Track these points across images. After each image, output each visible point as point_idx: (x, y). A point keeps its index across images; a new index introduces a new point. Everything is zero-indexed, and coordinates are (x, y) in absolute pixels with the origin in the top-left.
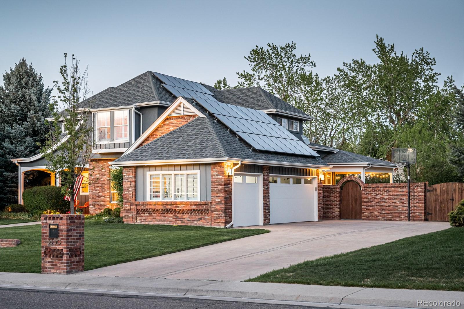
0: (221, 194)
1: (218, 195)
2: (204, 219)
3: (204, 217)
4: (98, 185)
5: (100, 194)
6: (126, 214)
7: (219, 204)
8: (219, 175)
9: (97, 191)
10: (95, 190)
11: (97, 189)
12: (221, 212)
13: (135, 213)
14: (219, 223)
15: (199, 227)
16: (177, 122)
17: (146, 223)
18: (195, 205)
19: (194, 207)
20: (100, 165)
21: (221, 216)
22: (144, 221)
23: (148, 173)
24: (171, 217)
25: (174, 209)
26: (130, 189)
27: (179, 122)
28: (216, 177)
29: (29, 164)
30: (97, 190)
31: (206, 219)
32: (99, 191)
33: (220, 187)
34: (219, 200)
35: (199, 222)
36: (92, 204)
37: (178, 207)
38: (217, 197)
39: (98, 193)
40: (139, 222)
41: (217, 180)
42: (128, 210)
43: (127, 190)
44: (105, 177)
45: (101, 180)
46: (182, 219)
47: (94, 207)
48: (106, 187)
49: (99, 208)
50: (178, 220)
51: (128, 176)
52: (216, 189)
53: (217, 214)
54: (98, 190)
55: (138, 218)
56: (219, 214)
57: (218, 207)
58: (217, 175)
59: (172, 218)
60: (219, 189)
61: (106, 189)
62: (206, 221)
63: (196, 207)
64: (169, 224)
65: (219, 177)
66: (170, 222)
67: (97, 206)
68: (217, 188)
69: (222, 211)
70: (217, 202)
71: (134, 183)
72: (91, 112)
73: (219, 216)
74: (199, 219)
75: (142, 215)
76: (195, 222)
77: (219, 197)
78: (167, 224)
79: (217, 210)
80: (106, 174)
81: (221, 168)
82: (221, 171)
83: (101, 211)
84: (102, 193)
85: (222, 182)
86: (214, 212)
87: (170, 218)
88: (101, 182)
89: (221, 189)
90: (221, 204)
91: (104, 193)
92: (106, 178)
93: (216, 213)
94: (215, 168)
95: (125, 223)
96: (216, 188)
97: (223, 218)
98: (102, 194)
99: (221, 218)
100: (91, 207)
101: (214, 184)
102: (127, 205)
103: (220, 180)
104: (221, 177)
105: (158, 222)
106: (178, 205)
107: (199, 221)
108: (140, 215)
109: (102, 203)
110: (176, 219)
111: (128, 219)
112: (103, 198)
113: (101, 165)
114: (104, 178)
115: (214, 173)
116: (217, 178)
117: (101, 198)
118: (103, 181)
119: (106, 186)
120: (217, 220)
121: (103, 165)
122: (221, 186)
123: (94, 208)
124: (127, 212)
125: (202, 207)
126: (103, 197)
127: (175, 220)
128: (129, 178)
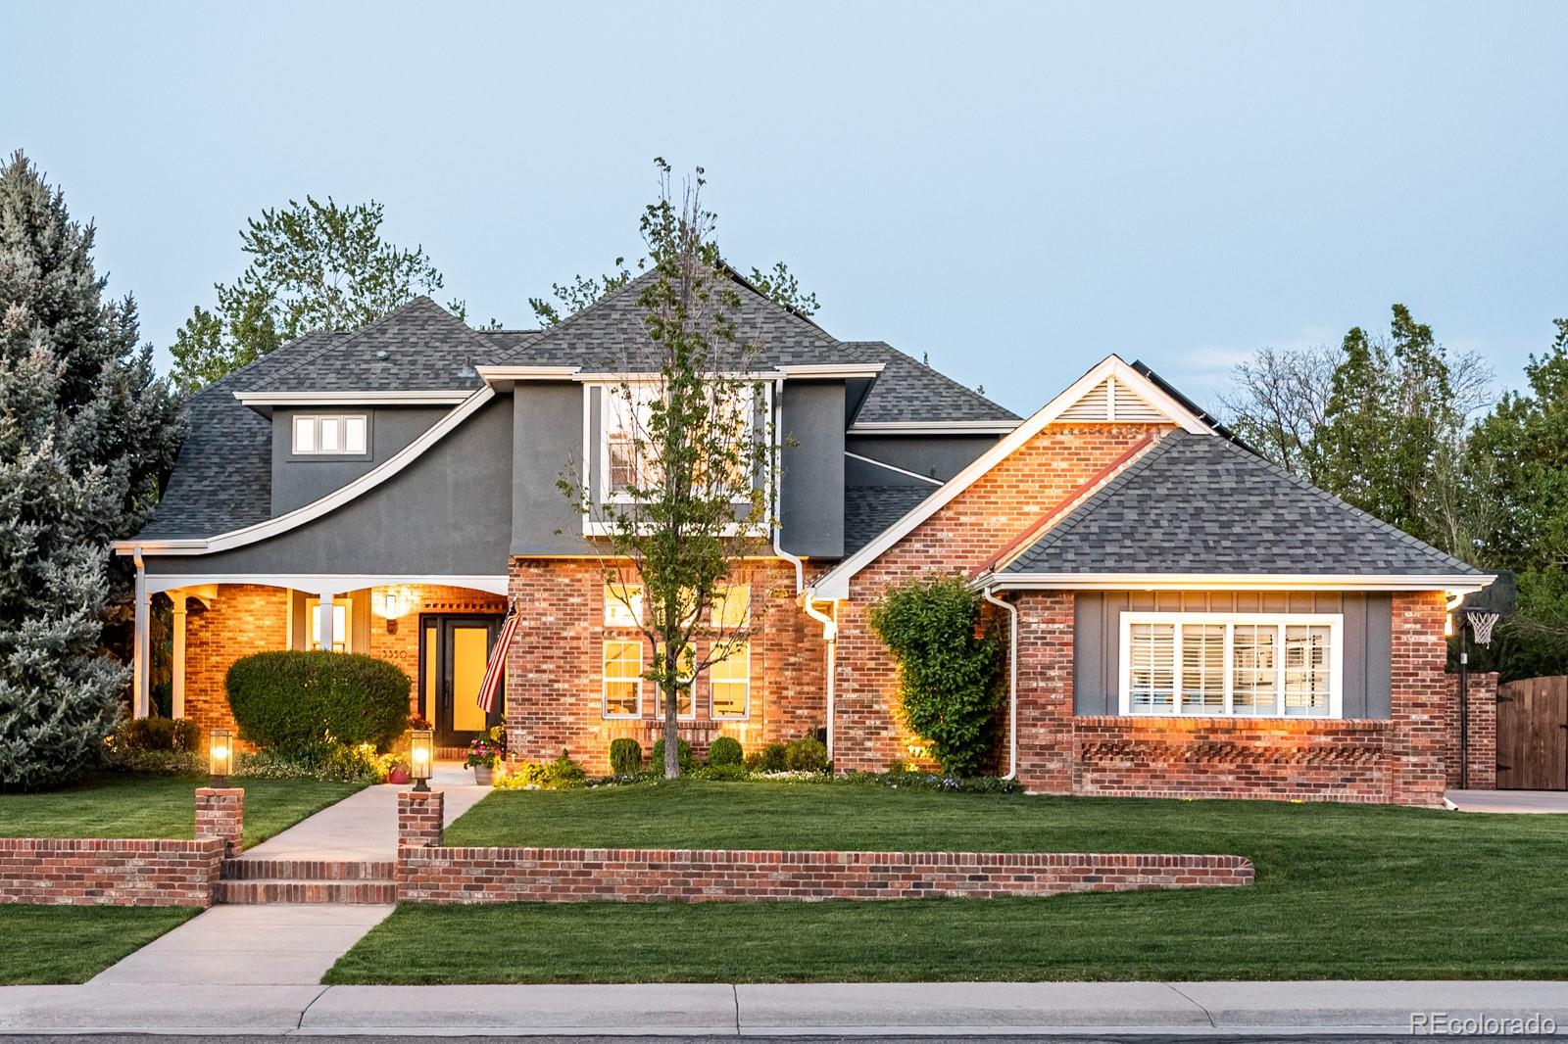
0: (1436, 699)
1: (1423, 699)
2: (1365, 780)
3: (1363, 774)
4: (549, 653)
5: (556, 686)
6: (1036, 760)
7: (1425, 730)
8: (1426, 633)
9: (545, 676)
10: (537, 672)
11: (544, 667)
12: (1433, 759)
13: (1073, 756)
14: (1424, 795)
15: (1344, 806)
16: (1085, 443)
17: (1125, 793)
18: (1327, 733)
19: (1324, 740)
20: (560, 580)
21: (1433, 771)
22: (1113, 788)
23: (1127, 618)
24: (1230, 772)
25: (1240, 744)
26: (1052, 673)
27: (1089, 443)
28: (1414, 639)
29: (193, 563)
30: (544, 671)
31: (1372, 780)
32: (552, 677)
33: (1428, 675)
34: (1426, 717)
35: (1341, 790)
36: (522, 723)
37: (1259, 738)
38: (1416, 705)
39: (550, 681)
40: (1090, 789)
41: (1418, 650)
42: (1042, 747)
43: (1041, 673)
44: (584, 624)
45: (565, 634)
46: (1274, 779)
47: (529, 733)
48: (585, 662)
49: (551, 738)
50: (1258, 785)
51: (1043, 626)
52: (1414, 681)
53: (1415, 765)
54: (551, 672)
55: (1089, 776)
56: (1425, 765)
57: (1423, 741)
58: (1416, 633)
59: (1231, 778)
60: (1423, 680)
61: (584, 667)
62: (1373, 787)
63: (1334, 740)
64: (1221, 798)
65: (1422, 639)
66: (1224, 789)
67: (542, 730)
68: (1417, 675)
69: (1433, 754)
70: (1416, 723)
71: (1069, 651)
72: (579, 384)
73: (1423, 771)
74: (1342, 780)
75: (1105, 763)
76: (1328, 792)
77: (1423, 705)
78: (1214, 797)
79: (1416, 751)
80: (586, 614)
81: (1433, 609)
82: (1434, 621)
83: (563, 747)
84: (568, 681)
85: (1438, 657)
86: (1404, 759)
87: (1222, 778)
88: (562, 643)
89: (1432, 681)
90: (1432, 730)
91: (576, 681)
92: (585, 629)
93: (1413, 759)
94: (1410, 610)
95: (1029, 793)
96: (1412, 675)
97: (1441, 778)
98: (566, 686)
99: (1432, 778)
100: (516, 732)
101: (1405, 662)
102: (1042, 730)
103: (1429, 651)
104: (1432, 639)
105: (1175, 788)
106: (1259, 733)
107: (1345, 786)
108: (1097, 764)
109: (568, 719)
110: (1250, 778)
111: (1044, 778)
112: (573, 700)
113: (567, 581)
114: (578, 628)
115: (1407, 626)
116: (1420, 644)
117: (563, 700)
118: (572, 638)
119: (583, 658)
120: (1415, 783)
121: (572, 580)
122: (1431, 669)
123: (531, 738)
124: (1037, 754)
125: (1358, 740)
126: (573, 695)
127: (1246, 784)
128: (1050, 632)
